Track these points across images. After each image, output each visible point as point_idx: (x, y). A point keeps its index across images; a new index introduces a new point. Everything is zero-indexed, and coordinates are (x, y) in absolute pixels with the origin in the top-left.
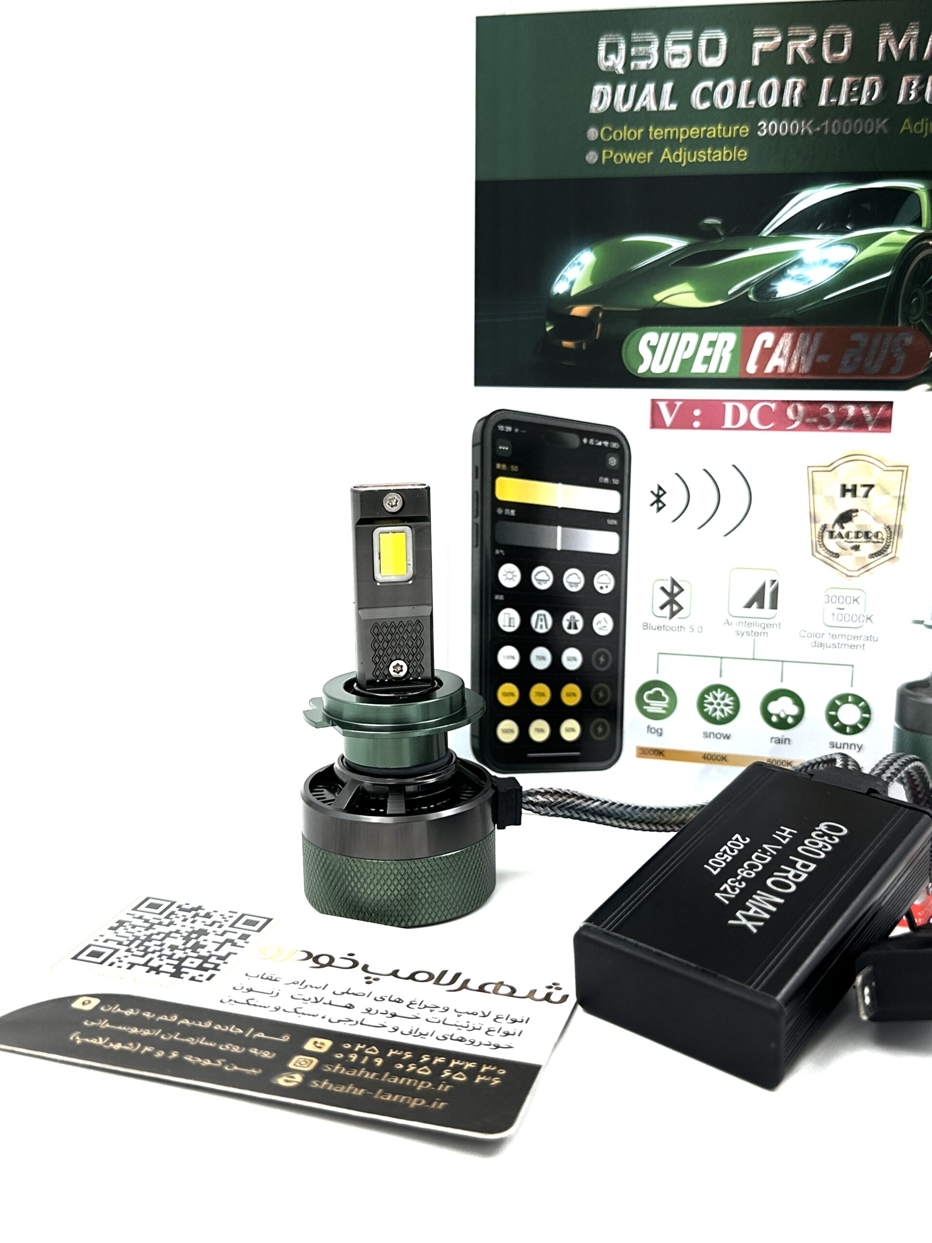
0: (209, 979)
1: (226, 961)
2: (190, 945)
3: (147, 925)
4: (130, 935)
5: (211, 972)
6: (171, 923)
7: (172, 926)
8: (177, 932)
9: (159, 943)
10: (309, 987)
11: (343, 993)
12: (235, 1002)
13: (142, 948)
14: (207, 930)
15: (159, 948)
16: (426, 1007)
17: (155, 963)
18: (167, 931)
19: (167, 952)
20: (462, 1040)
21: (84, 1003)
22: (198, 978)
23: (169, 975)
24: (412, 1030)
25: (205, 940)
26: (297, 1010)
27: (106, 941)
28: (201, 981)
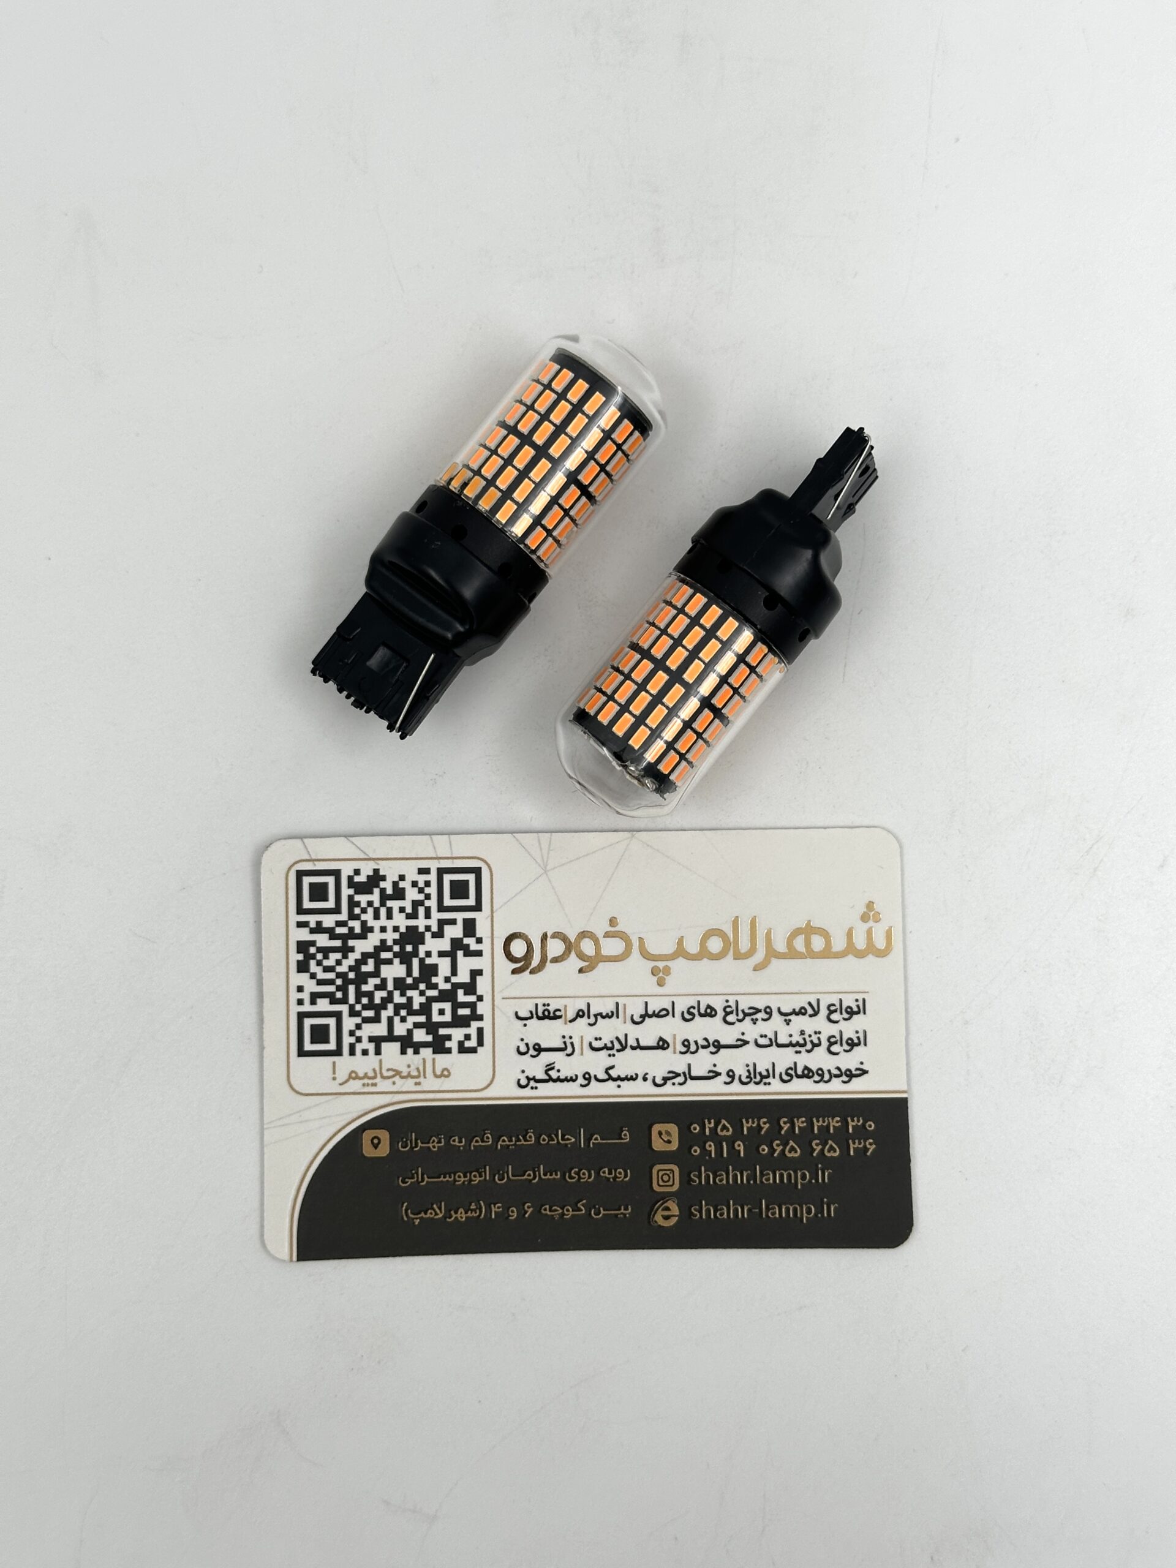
0: (481, 1042)
1: (479, 993)
2: (416, 973)
3: (338, 943)
4: (331, 976)
5: (475, 1025)
6: (366, 930)
7: (369, 935)
8: (383, 946)
9: (377, 981)
10: (599, 1017)
11: (643, 1017)
12: (534, 1079)
13: (365, 1001)
14: (417, 927)
15: (384, 994)
16: (746, 1015)
17: (400, 1029)
18: (372, 950)
19: (398, 998)
20: (807, 1073)
21: (376, 1146)
22: (467, 1044)
23: (430, 1050)
24: (749, 1071)
25: (428, 954)
26: (610, 1072)
27: (313, 1002)
28: (473, 1050)
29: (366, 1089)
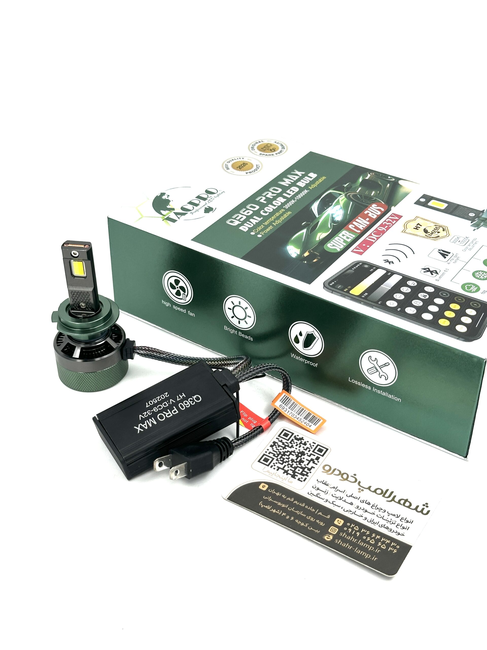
0: (304, 481)
2: (298, 460)
4: (277, 451)
5: (305, 477)
7: (292, 448)
10: (338, 491)
11: (349, 496)
12: (313, 495)
13: (282, 459)
14: (305, 452)
15: (287, 460)
16: (378, 508)
17: (286, 468)
18: (290, 451)
19: (290, 463)
20: (387, 528)
21: (263, 487)
22: (301, 479)
23: (291, 476)
24: (371, 520)
25: (304, 458)
26: (333, 502)
27: (269, 453)
29: (269, 475)
